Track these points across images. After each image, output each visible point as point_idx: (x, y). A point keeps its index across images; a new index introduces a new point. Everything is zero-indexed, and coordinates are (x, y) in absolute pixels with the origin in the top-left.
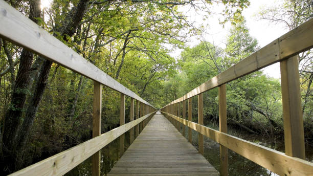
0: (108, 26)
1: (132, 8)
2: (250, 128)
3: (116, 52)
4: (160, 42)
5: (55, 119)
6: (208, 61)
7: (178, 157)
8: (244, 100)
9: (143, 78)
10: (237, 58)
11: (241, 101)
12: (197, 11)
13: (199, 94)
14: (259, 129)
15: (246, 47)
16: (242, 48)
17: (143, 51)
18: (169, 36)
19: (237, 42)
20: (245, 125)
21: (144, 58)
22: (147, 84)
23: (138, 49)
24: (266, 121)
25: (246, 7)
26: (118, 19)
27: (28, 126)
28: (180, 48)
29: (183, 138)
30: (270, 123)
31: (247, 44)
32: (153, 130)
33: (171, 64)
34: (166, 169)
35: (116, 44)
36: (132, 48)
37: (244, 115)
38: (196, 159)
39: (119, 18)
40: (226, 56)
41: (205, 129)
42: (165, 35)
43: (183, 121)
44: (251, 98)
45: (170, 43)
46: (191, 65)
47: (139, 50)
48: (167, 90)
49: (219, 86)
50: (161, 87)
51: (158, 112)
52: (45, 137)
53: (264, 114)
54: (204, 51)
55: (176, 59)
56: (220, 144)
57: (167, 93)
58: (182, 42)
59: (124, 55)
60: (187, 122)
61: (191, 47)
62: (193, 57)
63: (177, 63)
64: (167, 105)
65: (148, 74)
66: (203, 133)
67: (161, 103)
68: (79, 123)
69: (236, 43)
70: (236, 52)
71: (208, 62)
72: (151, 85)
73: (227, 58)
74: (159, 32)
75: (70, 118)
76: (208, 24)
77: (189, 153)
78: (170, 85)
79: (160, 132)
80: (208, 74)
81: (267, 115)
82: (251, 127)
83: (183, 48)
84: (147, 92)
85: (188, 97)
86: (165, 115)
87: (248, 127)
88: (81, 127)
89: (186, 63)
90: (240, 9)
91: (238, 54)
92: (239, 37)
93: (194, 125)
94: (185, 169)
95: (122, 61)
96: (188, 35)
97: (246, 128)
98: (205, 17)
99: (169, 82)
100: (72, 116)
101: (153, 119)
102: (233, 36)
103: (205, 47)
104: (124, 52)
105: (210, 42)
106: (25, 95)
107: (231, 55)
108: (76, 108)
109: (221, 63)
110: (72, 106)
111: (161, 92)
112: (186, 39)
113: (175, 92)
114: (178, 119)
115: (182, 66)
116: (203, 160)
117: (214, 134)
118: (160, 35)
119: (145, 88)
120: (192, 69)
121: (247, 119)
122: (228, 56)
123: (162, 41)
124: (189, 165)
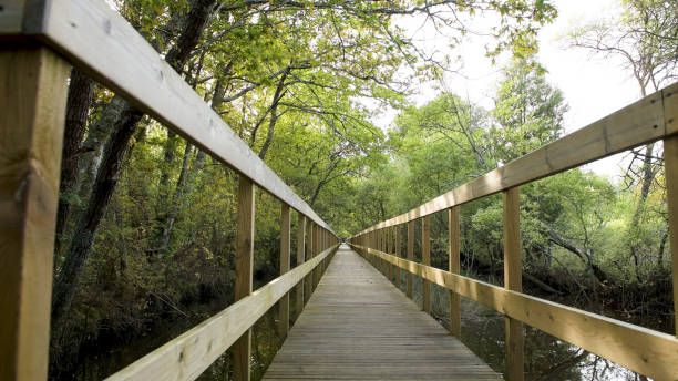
0: (244, 58)
1: (295, 20)
2: (547, 282)
3: (256, 114)
4: (353, 93)
5: (127, 259)
6: (455, 135)
7: (407, 342)
8: (535, 221)
9: (314, 171)
10: (518, 131)
11: (529, 224)
12: (441, 29)
13: (451, 208)
14: (566, 286)
15: (537, 107)
16: (529, 108)
17: (313, 112)
18: (373, 81)
19: (519, 96)
20: (535, 275)
21: (316, 127)
22: (322, 184)
23: (304, 109)
24: (580, 267)
25: (550, 21)
26: (267, 44)
27: (74, 273)
28: (395, 107)
29: (409, 302)
30: (590, 272)
31: (539, 100)
32: (341, 283)
33: (375, 141)
34: (386, 369)
35: (256, 97)
36: (291, 107)
37: (532, 254)
38: (447, 348)
39: (269, 40)
40: (493, 126)
41: (468, 284)
42: (366, 79)
43: (407, 265)
44: (547, 216)
45: (374, 96)
46: (418, 145)
47: (306, 111)
48: (362, 198)
49: (505, 190)
50: (352, 192)
51: (344, 246)
52: (105, 298)
53: (578, 253)
54: (446, 115)
55: (385, 133)
56: (506, 316)
57: (364, 204)
58: (401, 93)
59: (273, 121)
60: (418, 268)
61: (418, 107)
62: (422, 126)
63: (387, 139)
64: (366, 231)
65: (324, 164)
66: (460, 291)
67: (350, 225)
68: (177, 268)
69: (516, 98)
70: (516, 117)
71: (454, 138)
72: (331, 186)
73: (497, 129)
74: (351, 73)
75: (160, 256)
76: (459, 57)
77: (428, 335)
78: (371, 188)
79: (357, 288)
80: (456, 164)
81: (583, 255)
82: (547, 279)
83: (402, 108)
84: (321, 201)
85: (423, 214)
86: (361, 253)
87: (540, 279)
88: (180, 276)
89: (407, 141)
90: (535, 24)
91: (520, 121)
92: (523, 85)
93: (437, 276)
94: (426, 369)
95: (270, 135)
96: (416, 80)
97: (538, 281)
98: (453, 42)
99: (370, 181)
100: (163, 252)
101: (337, 262)
102: (511, 83)
103: (449, 105)
104: (273, 115)
105: (458, 95)
106: (67, 205)
107: (504, 124)
108: (171, 234)
109: (484, 141)
110: (162, 230)
111: (351, 202)
112: (410, 89)
113: (381, 202)
114: (397, 260)
115: (400, 146)
116: (462, 350)
117: (492, 294)
118: (353, 78)
119: (317, 191)
120: (419, 153)
121: (539, 262)
122: (499, 126)
123: (357, 92)
124: (434, 360)
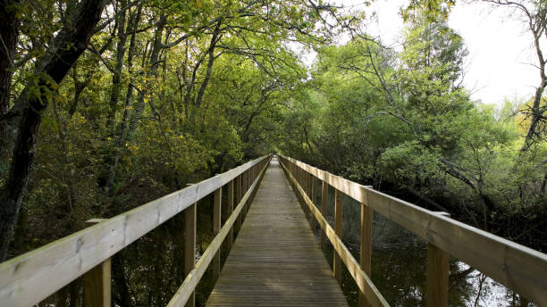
3: (198, 53)
4: (279, 38)
6: (369, 76)
9: (248, 102)
15: (440, 51)
16: (434, 52)
17: (247, 54)
18: (296, 30)
19: (425, 42)
20: (433, 199)
21: (249, 67)
22: (254, 114)
28: (317, 50)
31: (442, 45)
36: (227, 48)
40: (401, 66)
42: (291, 29)
46: (336, 84)
47: (239, 53)
48: (290, 123)
53: (471, 185)
54: (361, 58)
55: (309, 72)
57: (290, 129)
59: (211, 61)
62: (340, 67)
63: (309, 78)
69: (422, 43)
70: (421, 60)
72: (262, 116)
73: (405, 70)
75: (107, 190)
76: (374, 14)
78: (296, 115)
80: (368, 100)
81: (475, 186)
87: (437, 202)
92: (428, 32)
95: (208, 74)
103: (365, 50)
104: (211, 56)
107: (411, 66)
109: (393, 80)
113: (305, 127)
115: (321, 84)
119: (250, 121)
